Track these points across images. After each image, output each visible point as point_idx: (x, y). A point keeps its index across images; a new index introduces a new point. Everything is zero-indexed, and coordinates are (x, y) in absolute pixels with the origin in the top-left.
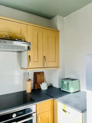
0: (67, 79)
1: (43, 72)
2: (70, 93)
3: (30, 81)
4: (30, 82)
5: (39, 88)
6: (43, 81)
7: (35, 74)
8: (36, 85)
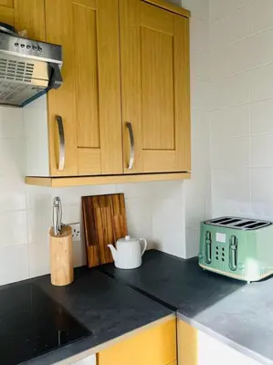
0: (225, 221)
1: (120, 196)
2: (243, 283)
3: (65, 233)
4: (65, 240)
5: (104, 262)
6: (121, 233)
7: (89, 204)
8: (92, 249)
